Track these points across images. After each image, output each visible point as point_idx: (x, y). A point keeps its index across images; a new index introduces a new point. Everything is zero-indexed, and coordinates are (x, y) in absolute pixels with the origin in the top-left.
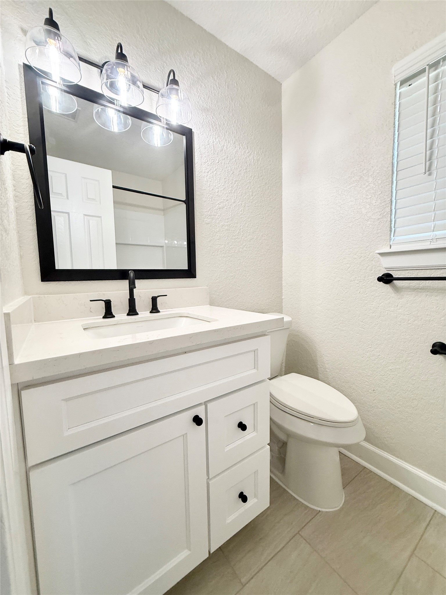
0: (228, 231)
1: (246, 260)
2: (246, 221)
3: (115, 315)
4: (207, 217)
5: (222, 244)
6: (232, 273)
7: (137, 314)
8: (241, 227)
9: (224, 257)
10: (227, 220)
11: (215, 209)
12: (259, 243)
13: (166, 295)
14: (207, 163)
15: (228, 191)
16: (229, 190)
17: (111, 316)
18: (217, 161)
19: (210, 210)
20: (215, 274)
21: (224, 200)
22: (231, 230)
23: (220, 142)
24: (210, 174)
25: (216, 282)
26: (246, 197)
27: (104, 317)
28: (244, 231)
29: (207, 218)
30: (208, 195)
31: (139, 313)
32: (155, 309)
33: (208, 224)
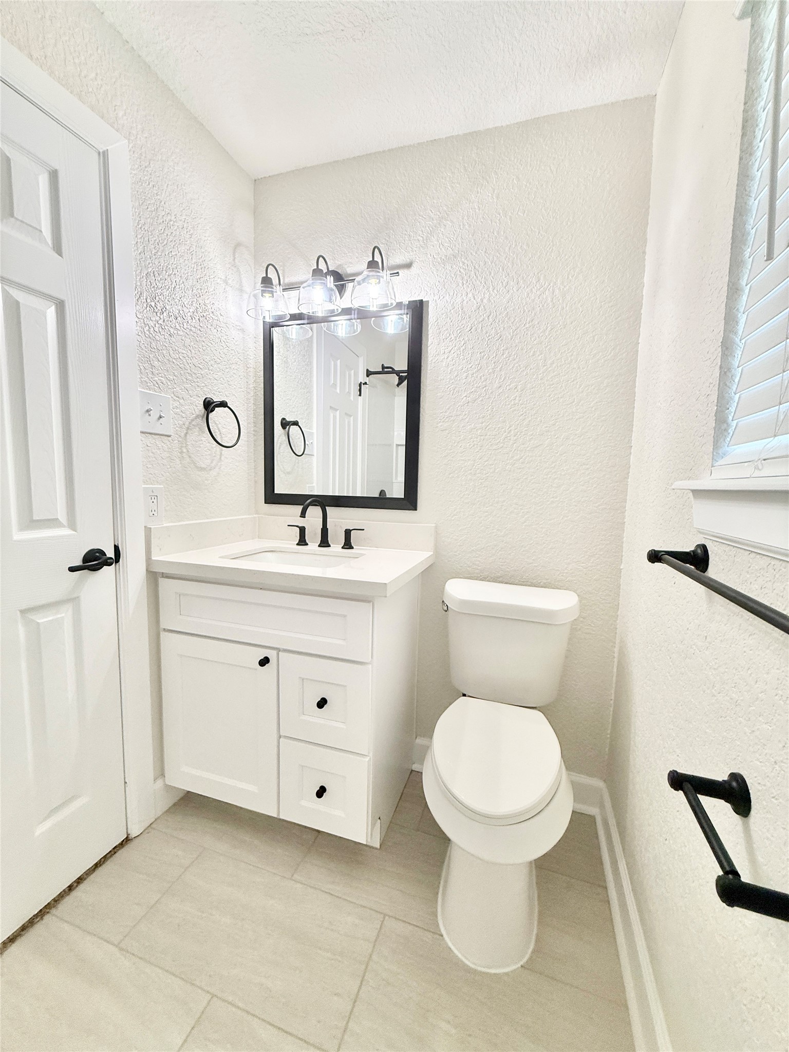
0: (482, 437)
1: (520, 486)
2: (525, 416)
3: (309, 543)
4: (443, 420)
5: (469, 460)
6: (487, 507)
7: (329, 546)
8: (513, 428)
9: (471, 480)
10: (480, 420)
11: (459, 406)
12: (557, 453)
13: (363, 530)
14: (449, 338)
15: (486, 371)
16: (489, 368)
17: (303, 543)
18: (468, 329)
19: (448, 409)
20: (452, 506)
21: (476, 387)
22: (488, 434)
23: (475, 297)
24: (454, 353)
25: (453, 519)
26: (527, 372)
27: (298, 544)
28: (519, 433)
29: (443, 422)
30: (447, 387)
31: (331, 545)
32: (348, 545)
33: (444, 430)
